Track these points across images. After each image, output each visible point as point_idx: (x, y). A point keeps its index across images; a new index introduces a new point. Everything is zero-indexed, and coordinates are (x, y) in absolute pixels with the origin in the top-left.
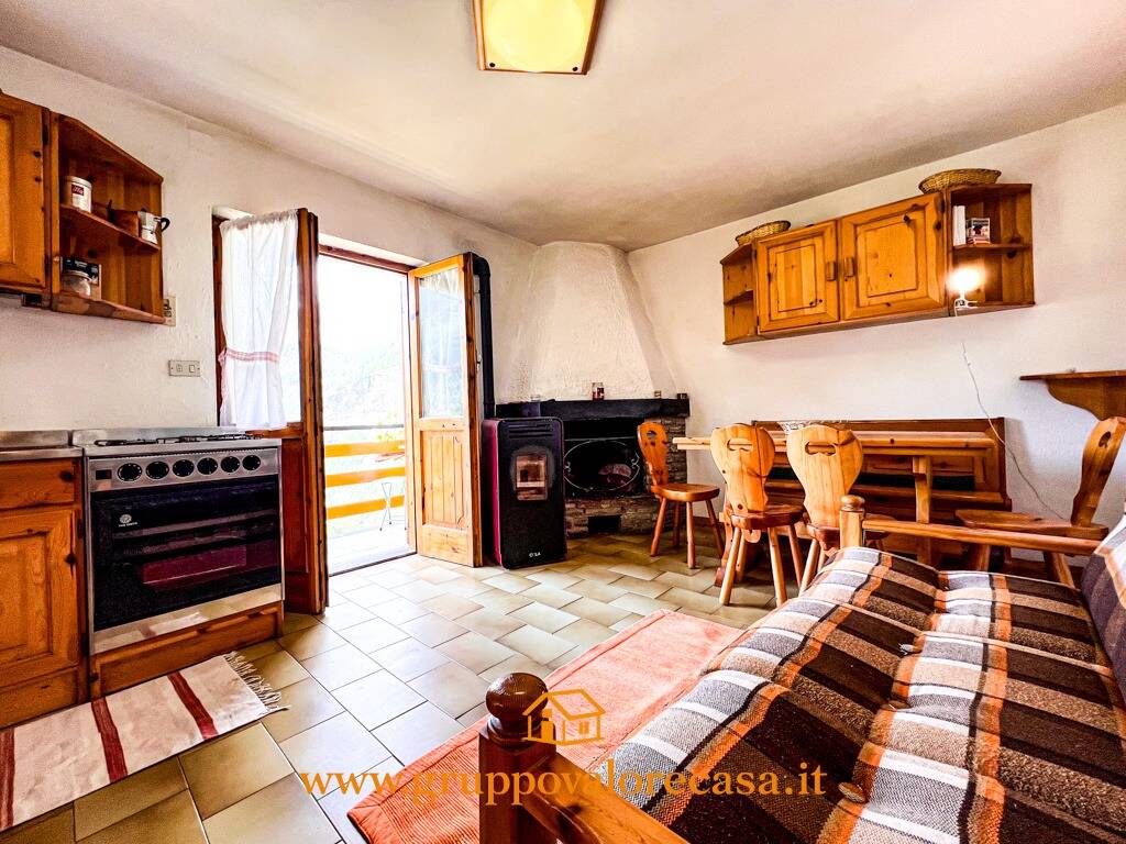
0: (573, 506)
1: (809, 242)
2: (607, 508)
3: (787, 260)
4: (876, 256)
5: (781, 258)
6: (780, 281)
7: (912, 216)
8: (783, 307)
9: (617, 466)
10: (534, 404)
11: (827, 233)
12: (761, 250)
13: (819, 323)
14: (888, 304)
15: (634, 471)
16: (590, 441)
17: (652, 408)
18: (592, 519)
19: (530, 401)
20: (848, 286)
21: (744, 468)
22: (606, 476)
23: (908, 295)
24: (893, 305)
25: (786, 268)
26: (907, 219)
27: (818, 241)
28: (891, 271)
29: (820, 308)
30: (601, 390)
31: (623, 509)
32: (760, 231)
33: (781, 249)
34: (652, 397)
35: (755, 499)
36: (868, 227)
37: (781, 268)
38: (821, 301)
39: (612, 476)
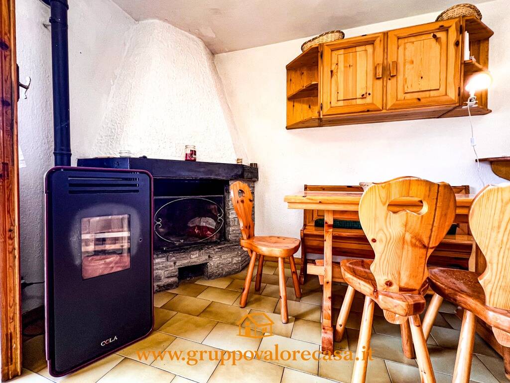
0: (164, 260)
1: (363, 48)
2: (195, 258)
3: (345, 61)
4: (412, 62)
5: (341, 58)
6: (340, 76)
7: (438, 35)
8: (341, 97)
9: (203, 219)
10: (123, 159)
11: (377, 42)
12: (327, 51)
13: (368, 111)
14: (419, 99)
15: (218, 224)
16: (182, 198)
17: (236, 171)
18: (181, 270)
19: (118, 156)
20: (391, 84)
21: (408, 237)
22: (194, 227)
23: (433, 93)
24: (422, 100)
25: (345, 67)
26: (435, 36)
27: (369, 48)
28: (422, 75)
29: (369, 100)
30: (193, 152)
31: (209, 257)
32: (325, 37)
33: (342, 51)
34: (235, 162)
35: (413, 276)
36: (406, 40)
37: (341, 65)
38: (369, 94)
39: (200, 228)
